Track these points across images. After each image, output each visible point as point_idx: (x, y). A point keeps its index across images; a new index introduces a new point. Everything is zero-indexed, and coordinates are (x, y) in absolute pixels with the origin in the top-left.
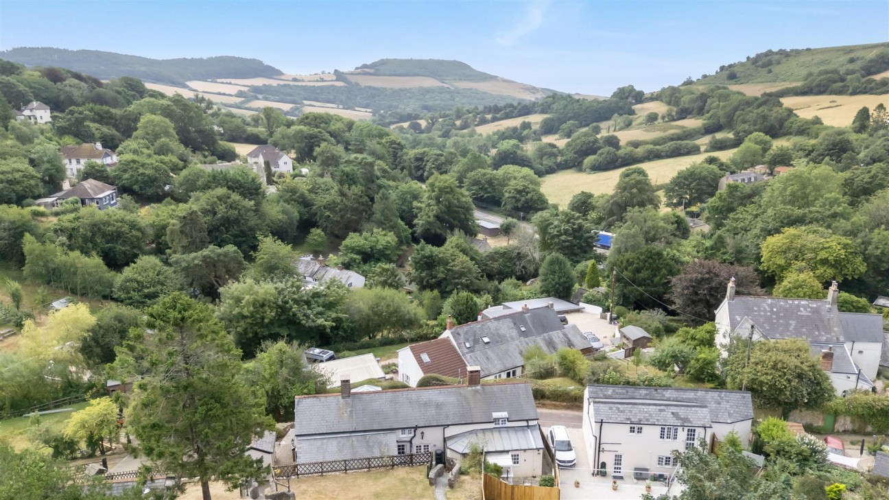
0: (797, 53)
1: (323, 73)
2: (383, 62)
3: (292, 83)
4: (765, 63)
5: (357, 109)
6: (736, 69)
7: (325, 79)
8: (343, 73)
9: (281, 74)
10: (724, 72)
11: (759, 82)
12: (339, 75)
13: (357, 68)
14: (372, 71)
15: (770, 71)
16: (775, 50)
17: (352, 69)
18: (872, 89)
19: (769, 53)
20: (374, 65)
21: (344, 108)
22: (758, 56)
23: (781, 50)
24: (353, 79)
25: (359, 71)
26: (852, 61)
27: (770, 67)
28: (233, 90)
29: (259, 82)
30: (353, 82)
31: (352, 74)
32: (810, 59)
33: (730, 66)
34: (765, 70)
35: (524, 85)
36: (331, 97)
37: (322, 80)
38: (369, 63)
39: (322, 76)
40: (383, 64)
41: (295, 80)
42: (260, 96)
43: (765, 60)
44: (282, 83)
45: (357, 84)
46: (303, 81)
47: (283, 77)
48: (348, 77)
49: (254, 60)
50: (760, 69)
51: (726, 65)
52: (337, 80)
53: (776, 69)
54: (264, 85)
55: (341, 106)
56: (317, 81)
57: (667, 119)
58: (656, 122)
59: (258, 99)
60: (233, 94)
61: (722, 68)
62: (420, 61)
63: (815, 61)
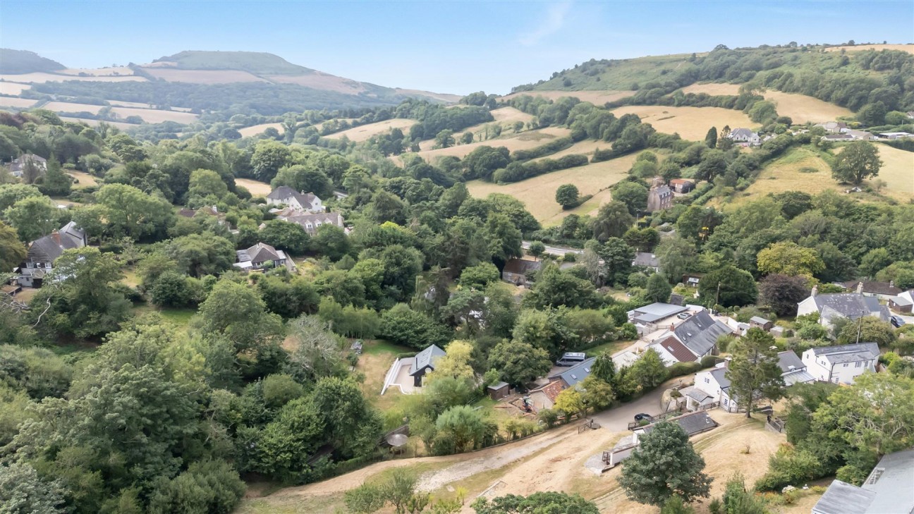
0: (618, 63)
1: (114, 66)
2: (186, 55)
3: (82, 79)
4: (593, 71)
5: (173, 108)
6: (568, 76)
7: (120, 74)
8: (139, 66)
9: (63, 68)
10: (557, 78)
11: (592, 90)
12: (137, 70)
13: (155, 61)
14: (175, 64)
15: (599, 80)
16: (598, 59)
17: (149, 62)
18: (693, 102)
19: (593, 62)
20: (175, 58)
21: (158, 109)
22: (585, 64)
23: (603, 60)
24: (157, 74)
25: (160, 64)
26: (664, 73)
27: (598, 76)
28: (17, 90)
29: (40, 78)
30: (157, 77)
31: (151, 67)
32: (629, 69)
33: (563, 73)
34: (594, 78)
35: (344, 79)
36: (136, 95)
37: (117, 75)
38: (169, 55)
39: (116, 70)
40: (186, 56)
41: (82, 75)
42: (53, 97)
43: (592, 68)
44: (69, 79)
45: (162, 80)
46: (92, 76)
47: (66, 72)
48: (148, 71)
49: (26, 51)
50: (589, 77)
51: (559, 72)
52: (135, 75)
53: (604, 77)
54: (48, 82)
55: (154, 106)
56: (111, 76)
57: (531, 127)
58: (522, 130)
59: (52, 100)
60: (17, 95)
61: (555, 75)
62: (229, 54)
63: (634, 72)
